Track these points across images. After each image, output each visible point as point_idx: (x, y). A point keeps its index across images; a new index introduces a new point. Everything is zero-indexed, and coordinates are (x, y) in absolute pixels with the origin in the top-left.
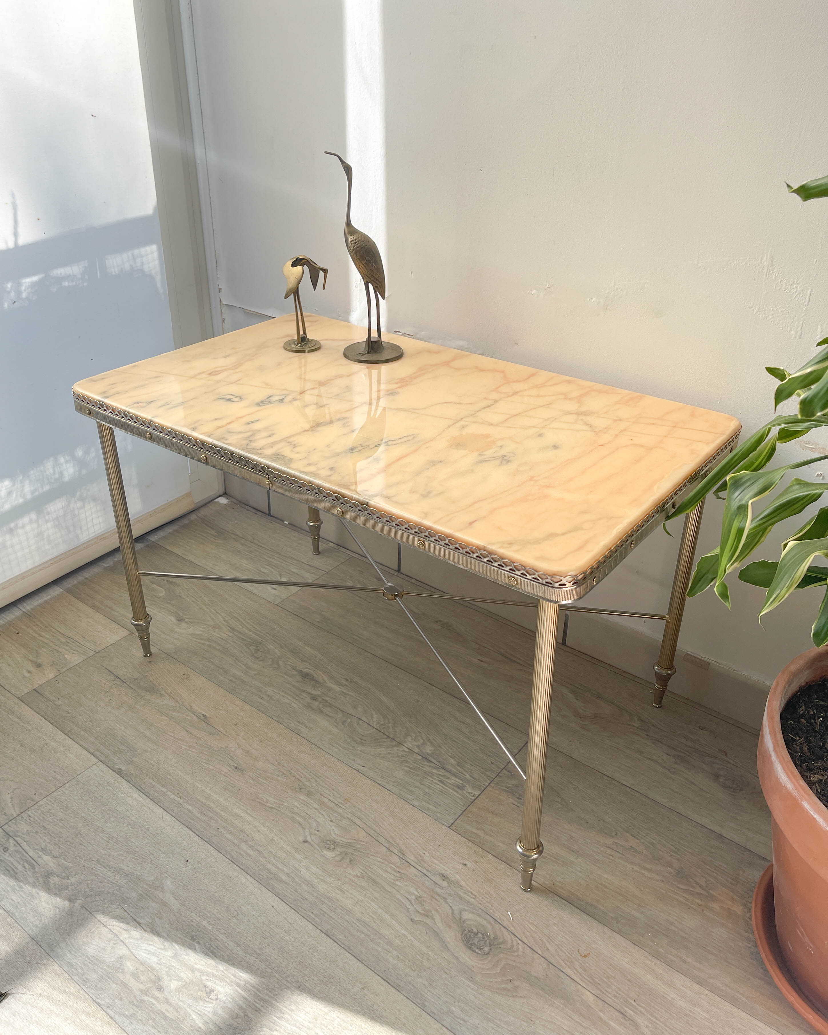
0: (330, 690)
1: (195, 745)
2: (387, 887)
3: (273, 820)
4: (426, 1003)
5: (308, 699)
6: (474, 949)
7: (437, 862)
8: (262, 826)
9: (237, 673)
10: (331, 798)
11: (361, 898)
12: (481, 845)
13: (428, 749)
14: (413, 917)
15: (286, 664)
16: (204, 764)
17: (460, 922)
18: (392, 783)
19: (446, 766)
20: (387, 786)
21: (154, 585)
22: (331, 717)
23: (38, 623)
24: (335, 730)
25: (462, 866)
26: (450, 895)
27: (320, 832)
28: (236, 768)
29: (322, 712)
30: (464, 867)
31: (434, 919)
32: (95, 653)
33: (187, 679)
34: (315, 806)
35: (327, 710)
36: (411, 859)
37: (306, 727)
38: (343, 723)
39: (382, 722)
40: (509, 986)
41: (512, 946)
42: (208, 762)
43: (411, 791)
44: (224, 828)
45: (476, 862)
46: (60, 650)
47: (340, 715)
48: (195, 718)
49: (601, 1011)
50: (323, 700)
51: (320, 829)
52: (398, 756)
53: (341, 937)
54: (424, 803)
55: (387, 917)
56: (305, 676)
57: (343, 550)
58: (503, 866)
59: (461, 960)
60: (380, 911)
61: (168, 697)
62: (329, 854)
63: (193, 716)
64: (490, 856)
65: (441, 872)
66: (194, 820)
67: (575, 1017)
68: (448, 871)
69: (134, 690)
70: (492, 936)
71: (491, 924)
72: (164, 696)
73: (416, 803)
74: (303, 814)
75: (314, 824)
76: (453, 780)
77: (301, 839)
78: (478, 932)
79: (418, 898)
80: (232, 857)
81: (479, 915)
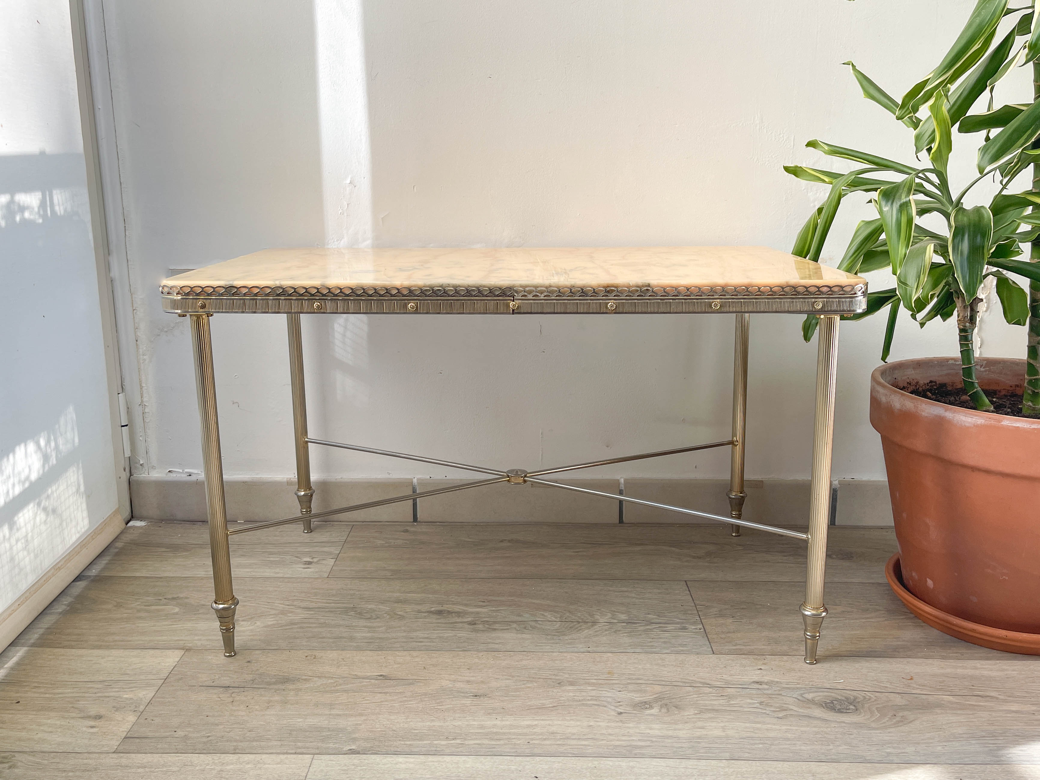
0: (478, 613)
1: (405, 699)
2: (728, 708)
3: (569, 713)
4: (867, 758)
5: (466, 626)
6: (845, 711)
7: (740, 677)
8: (565, 722)
9: (364, 635)
10: (596, 678)
11: (722, 724)
12: (750, 653)
13: (623, 617)
14: (776, 716)
15: (406, 612)
16: (438, 707)
17: (812, 702)
18: (630, 648)
19: (652, 621)
20: (628, 651)
21: (153, 607)
22: (508, 629)
23: (36, 685)
24: (524, 636)
25: (759, 671)
26: (779, 690)
27: (622, 702)
28: (476, 696)
29: (495, 629)
30: (762, 671)
31: (792, 710)
32: (163, 680)
33: (314, 658)
34: (591, 688)
35: (497, 626)
36: (718, 684)
37: (497, 644)
38: (525, 628)
39: (559, 616)
40: (898, 719)
41: (865, 698)
42: (441, 704)
43: (652, 646)
44: (532, 739)
45: (763, 664)
46: (106, 694)
47: (514, 625)
48: (373, 681)
49: (966, 701)
50: (482, 621)
51: (619, 700)
52: (606, 630)
53: (747, 755)
54: (673, 649)
55: (759, 726)
56: (440, 613)
57: (336, 523)
58: (785, 658)
59: (846, 721)
60: (748, 725)
61: (317, 679)
62: (655, 711)
63: (369, 680)
64: (767, 656)
65: (751, 681)
66: (494, 748)
67: (959, 712)
68: (756, 679)
69: (265, 688)
70: (843, 698)
71: (833, 693)
72: (310, 679)
73: (667, 651)
74: (590, 698)
75: (609, 699)
76: (670, 627)
77: (613, 713)
78: (832, 701)
79: (761, 703)
80: (574, 754)
81: (816, 692)
